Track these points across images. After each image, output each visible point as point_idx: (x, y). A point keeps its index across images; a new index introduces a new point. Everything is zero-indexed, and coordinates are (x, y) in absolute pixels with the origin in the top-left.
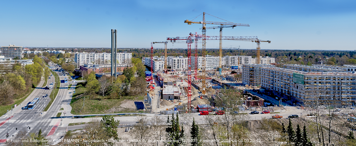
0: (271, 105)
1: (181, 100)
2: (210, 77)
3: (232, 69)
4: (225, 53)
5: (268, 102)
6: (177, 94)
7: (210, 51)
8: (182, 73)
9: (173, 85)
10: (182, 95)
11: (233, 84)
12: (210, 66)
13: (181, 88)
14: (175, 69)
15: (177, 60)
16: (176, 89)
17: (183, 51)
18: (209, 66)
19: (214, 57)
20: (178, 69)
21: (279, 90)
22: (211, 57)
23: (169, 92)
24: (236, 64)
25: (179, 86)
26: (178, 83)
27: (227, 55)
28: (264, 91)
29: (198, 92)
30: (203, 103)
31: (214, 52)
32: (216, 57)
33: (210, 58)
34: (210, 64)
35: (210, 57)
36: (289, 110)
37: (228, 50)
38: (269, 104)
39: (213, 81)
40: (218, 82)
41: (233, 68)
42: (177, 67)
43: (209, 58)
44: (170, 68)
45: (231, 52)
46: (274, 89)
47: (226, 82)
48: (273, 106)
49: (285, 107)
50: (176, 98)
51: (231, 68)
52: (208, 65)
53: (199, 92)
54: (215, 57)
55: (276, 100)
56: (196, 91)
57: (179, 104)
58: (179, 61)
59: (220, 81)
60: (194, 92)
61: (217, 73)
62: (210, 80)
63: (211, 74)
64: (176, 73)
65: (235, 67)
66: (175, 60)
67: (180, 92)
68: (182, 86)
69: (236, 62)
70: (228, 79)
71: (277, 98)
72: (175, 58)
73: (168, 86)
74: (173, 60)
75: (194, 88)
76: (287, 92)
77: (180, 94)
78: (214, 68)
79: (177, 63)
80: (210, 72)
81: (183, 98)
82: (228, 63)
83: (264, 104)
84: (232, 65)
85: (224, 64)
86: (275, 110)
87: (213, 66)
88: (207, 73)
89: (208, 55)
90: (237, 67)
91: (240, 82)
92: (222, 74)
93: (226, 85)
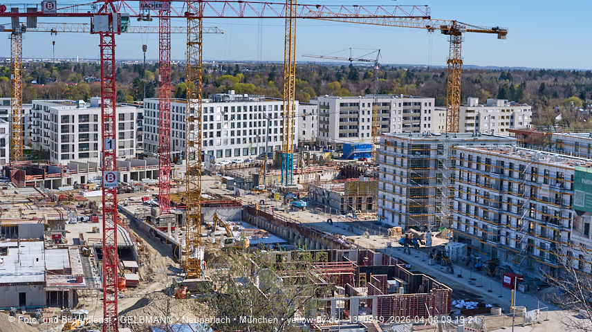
0: (482, 310)
1: (81, 306)
2: (237, 194)
3: (343, 158)
4: (323, 83)
5: (472, 297)
6: (62, 280)
7: (253, 75)
8: (98, 178)
9: (49, 238)
10: (84, 283)
11: (337, 225)
12: (242, 146)
13: (85, 254)
14: (65, 162)
15: (76, 119)
16: (57, 259)
17: (123, 72)
18: (236, 146)
19: (262, 104)
20: (84, 160)
21: (518, 246)
22: (248, 104)
23: (19, 271)
24: (365, 138)
25: (77, 241)
26: (73, 231)
27: (329, 91)
28: (461, 251)
29: (170, 267)
31: (271, 77)
32: (274, 103)
33: (242, 104)
34: (242, 137)
35: (244, 100)
36: (544, 326)
37: (343, 67)
38: (470, 305)
39: (248, 216)
40: (269, 218)
41: (346, 151)
42: (77, 152)
43: (236, 105)
44: (45, 155)
45: (354, 78)
46: (503, 240)
47: (305, 217)
48: (487, 312)
49: (531, 314)
50: (57, 299)
51: (341, 155)
52: (233, 142)
53: (177, 266)
54: (267, 104)
55: (505, 285)
56: (159, 261)
57: (67, 327)
58: (91, 123)
59: (278, 215)
60: (151, 270)
61: (275, 177)
62: (233, 212)
63: (241, 183)
64: (69, 181)
65: (357, 147)
66: (65, 118)
67: (78, 270)
68: (90, 243)
69: (365, 125)
70: (318, 201)
71: (507, 279)
72: (68, 108)
73: (22, 244)
74: (56, 116)
75: (153, 252)
76: (547, 254)
77: (79, 279)
78: (262, 156)
79: (77, 133)
80: (240, 172)
81: (89, 299)
82: (327, 130)
83: (450, 305)
84: (347, 140)
85: (308, 137)
86: (490, 329)
87: (256, 145)
88: (224, 181)
89: (233, 91)
90: (369, 146)
91: (371, 216)
92: (295, 181)
93: (306, 231)
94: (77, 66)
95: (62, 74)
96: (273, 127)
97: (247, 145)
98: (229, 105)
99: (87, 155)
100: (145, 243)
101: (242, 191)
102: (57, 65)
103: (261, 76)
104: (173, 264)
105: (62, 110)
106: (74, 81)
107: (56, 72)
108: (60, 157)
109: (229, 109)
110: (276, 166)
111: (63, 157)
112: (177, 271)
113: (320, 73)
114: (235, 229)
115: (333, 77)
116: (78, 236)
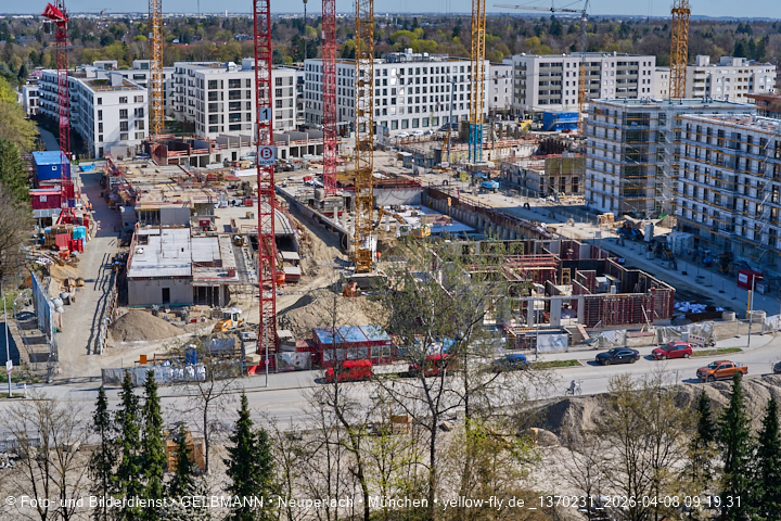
1: (233, 305)
2: (416, 173)
3: (543, 129)
4: (519, 39)
5: (699, 298)
6: (212, 274)
7: (434, 30)
8: (252, 154)
9: (196, 225)
10: (237, 277)
11: (536, 210)
12: (421, 116)
13: (237, 243)
14: (213, 136)
15: (226, 84)
16: (205, 248)
17: (280, 28)
18: (414, 115)
19: (445, 65)
20: (236, 133)
22: (429, 66)
23: (162, 263)
24: (570, 105)
25: (228, 229)
26: (223, 216)
27: (526, 48)
28: (686, 243)
29: (337, 260)
31: (456, 32)
33: (421, 65)
34: (421, 104)
35: (424, 60)
37: (543, 19)
38: (698, 308)
39: (430, 199)
40: (455, 201)
41: (547, 121)
42: (227, 124)
43: (414, 66)
44: (190, 128)
45: (556, 32)
46: (738, 230)
47: (497, 200)
50: (206, 295)
51: (540, 125)
52: (410, 111)
53: (345, 258)
54: (452, 64)
56: (325, 253)
57: (218, 328)
58: (243, 89)
59: (464, 198)
60: (314, 263)
61: (461, 152)
62: (411, 194)
63: (420, 159)
64: (218, 158)
65: (560, 116)
66: (213, 84)
67: (230, 262)
68: (243, 231)
69: (570, 89)
70: (513, 181)
71: (743, 278)
72: (216, 71)
73: (164, 231)
74: (202, 81)
75: (317, 241)
77: (231, 273)
78: (446, 128)
79: (227, 101)
80: (419, 147)
81: (243, 296)
82: (524, 96)
83: (672, 309)
84: (548, 108)
85: (501, 105)
86: (721, 337)
87: (441, 114)
88: (400, 158)
89: (410, 50)
90: (575, 115)
91: (574, 200)
92: (485, 158)
93: (498, 217)
96: (458, 93)
97: (428, 114)
98: (406, 67)
99: (238, 127)
100: (308, 231)
101: (421, 169)
103: (444, 31)
104: (340, 255)
105: (209, 74)
106: (222, 39)
108: (207, 129)
109: (406, 71)
110: (463, 139)
111: (211, 130)
112: (345, 264)
113: (515, 27)
114: (414, 215)
115: (531, 31)
116: (229, 223)
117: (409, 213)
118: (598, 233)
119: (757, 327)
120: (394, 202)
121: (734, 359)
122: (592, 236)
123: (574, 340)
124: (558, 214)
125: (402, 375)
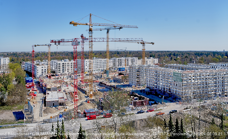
0: (155, 103)
1: (67, 106)
2: (97, 80)
3: (119, 71)
4: (112, 55)
5: (153, 100)
6: (62, 100)
7: (97, 53)
8: (67, 77)
9: (58, 91)
10: (67, 100)
11: (120, 86)
12: (97, 69)
13: (66, 94)
14: (60, 74)
15: (62, 64)
16: (61, 95)
17: (69, 54)
18: (96, 69)
19: (101, 60)
20: (63, 73)
21: (161, 89)
23: (53, 98)
24: (123, 66)
25: (64, 91)
26: (63, 89)
27: (114, 57)
28: (149, 90)
29: (85, 96)
30: (90, 107)
31: (101, 54)
32: (104, 60)
33: (97, 60)
34: (97, 67)
35: (97, 59)
36: (170, 106)
37: (115, 51)
38: (153, 102)
39: (101, 84)
40: (106, 84)
41: (120, 69)
42: (62, 71)
43: (96, 60)
44: (54, 72)
45: (118, 54)
46: (158, 88)
47: (113, 84)
48: (157, 104)
49: (167, 104)
50: (61, 104)
51: (118, 70)
52: (95, 68)
53: (86, 96)
55: (160, 98)
56: (83, 95)
57: (65, 110)
58: (65, 65)
59: (107, 84)
60: (81, 97)
61: (105, 75)
62: (97, 83)
63: (98, 77)
64: (61, 78)
65: (122, 68)
66: (59, 64)
67: (65, 98)
68: (67, 91)
69: (123, 63)
70: (115, 81)
71: (160, 96)
72: (60, 62)
73: (52, 92)
74: (57, 64)
75: (81, 93)
76: (168, 90)
77: (66, 100)
78: (102, 71)
79: (62, 67)
80: (97, 75)
81: (68, 104)
82: (115, 65)
83: (149, 103)
84: (120, 67)
85: (111, 67)
86: (158, 107)
87: (100, 69)
88: (94, 77)
89: (95, 57)
90: (124, 68)
91: (127, 83)
92: (109, 76)
93: (114, 87)
94: (58, 53)
95: (55, 54)
96: (105, 65)
97: (98, 69)
98: (94, 60)
99: (64, 72)
100: (79, 91)
101: (98, 79)
102: (54, 53)
103: (98, 54)
104: (86, 95)
105: (59, 62)
106: (58, 56)
107: (54, 54)
108: (58, 72)
109: (94, 61)
110: (105, 73)
111: (59, 72)
112: (87, 97)
113: (111, 53)
114: (98, 87)
115: (114, 53)
116: (64, 90)
117: (97, 87)
118: (133, 89)
119: (164, 105)
120: (94, 85)
121: (162, 111)
122: (131, 90)
123: (132, 109)
124: (125, 86)
125: (102, 118)
